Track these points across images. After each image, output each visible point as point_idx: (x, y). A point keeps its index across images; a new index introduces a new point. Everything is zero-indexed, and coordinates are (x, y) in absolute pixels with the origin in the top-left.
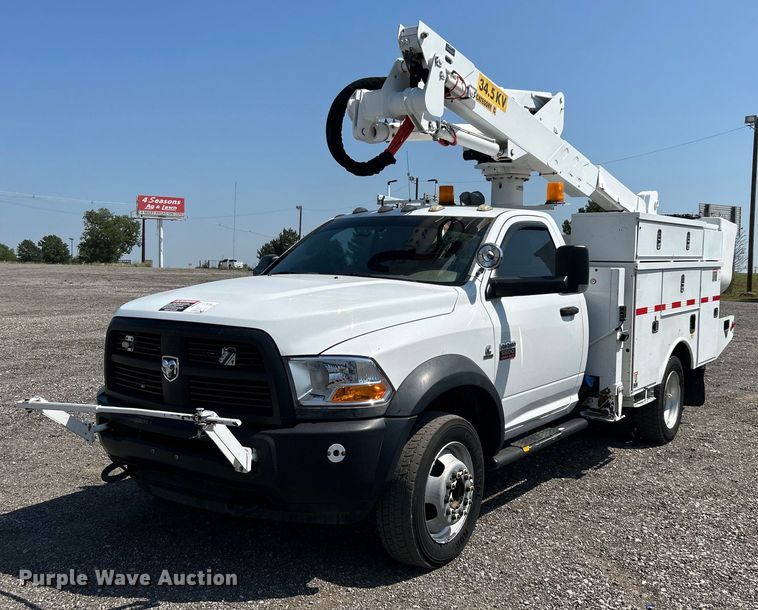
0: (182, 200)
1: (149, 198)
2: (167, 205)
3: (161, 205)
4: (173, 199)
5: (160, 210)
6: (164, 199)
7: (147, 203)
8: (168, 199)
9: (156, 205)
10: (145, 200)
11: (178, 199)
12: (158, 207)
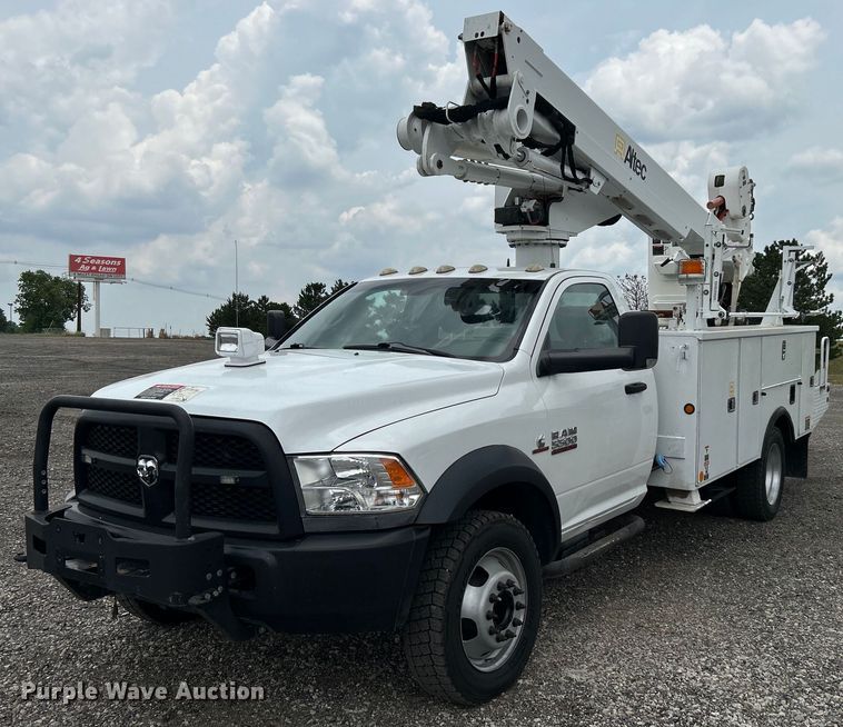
0: (123, 260)
1: (83, 257)
2: (105, 265)
3: (98, 266)
4: (111, 259)
5: (97, 271)
6: (101, 258)
7: (81, 263)
8: (106, 259)
9: (91, 265)
10: (78, 261)
11: (117, 259)
12: (94, 268)
